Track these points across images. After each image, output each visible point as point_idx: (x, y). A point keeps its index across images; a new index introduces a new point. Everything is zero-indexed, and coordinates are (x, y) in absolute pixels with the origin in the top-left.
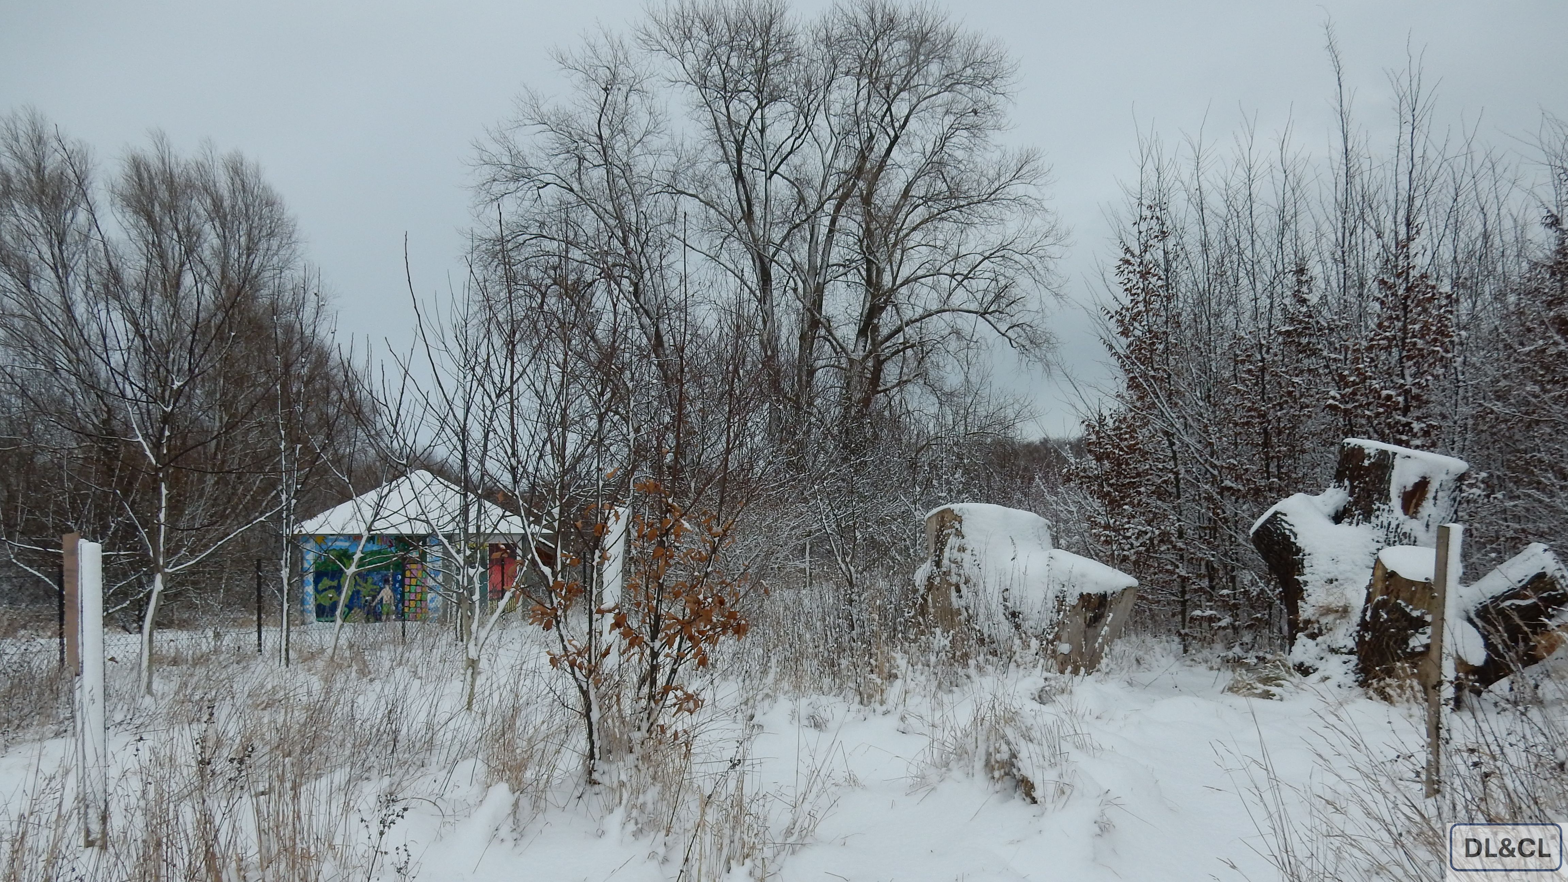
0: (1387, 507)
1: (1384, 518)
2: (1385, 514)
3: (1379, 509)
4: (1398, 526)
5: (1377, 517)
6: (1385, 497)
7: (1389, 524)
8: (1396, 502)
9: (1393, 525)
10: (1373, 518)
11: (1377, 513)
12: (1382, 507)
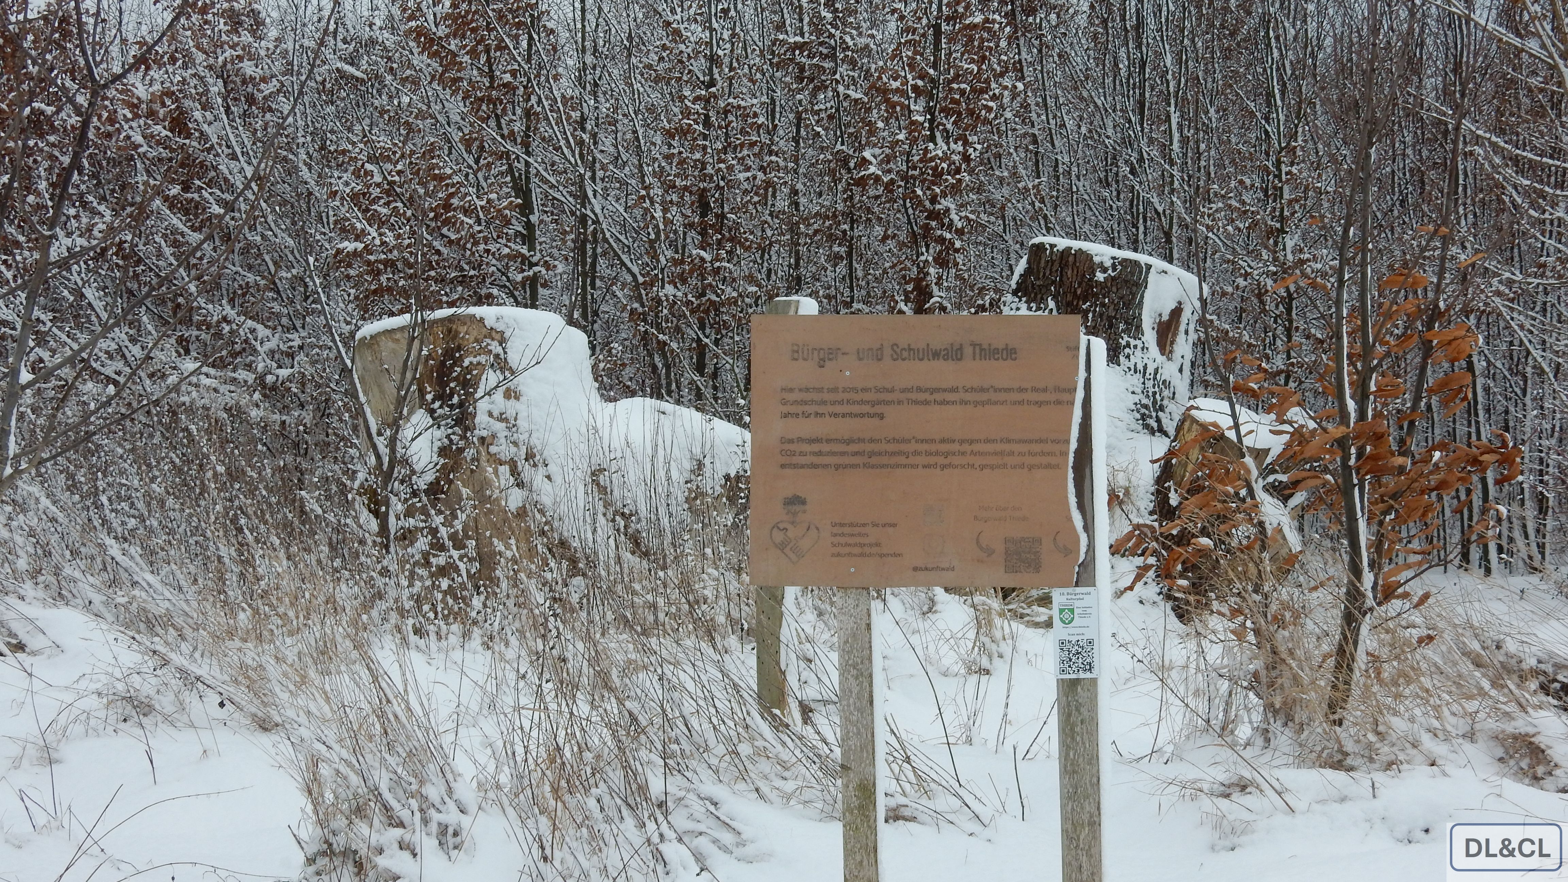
0: (1138, 342)
1: (1137, 358)
2: (1138, 352)
3: (1128, 345)
4: (1156, 371)
5: (1128, 357)
6: (1136, 329)
7: (1145, 367)
8: (1150, 336)
9: (1150, 370)
10: (1122, 359)
11: (1127, 350)
12: (1133, 342)
